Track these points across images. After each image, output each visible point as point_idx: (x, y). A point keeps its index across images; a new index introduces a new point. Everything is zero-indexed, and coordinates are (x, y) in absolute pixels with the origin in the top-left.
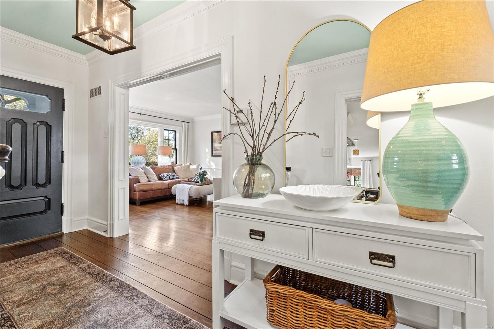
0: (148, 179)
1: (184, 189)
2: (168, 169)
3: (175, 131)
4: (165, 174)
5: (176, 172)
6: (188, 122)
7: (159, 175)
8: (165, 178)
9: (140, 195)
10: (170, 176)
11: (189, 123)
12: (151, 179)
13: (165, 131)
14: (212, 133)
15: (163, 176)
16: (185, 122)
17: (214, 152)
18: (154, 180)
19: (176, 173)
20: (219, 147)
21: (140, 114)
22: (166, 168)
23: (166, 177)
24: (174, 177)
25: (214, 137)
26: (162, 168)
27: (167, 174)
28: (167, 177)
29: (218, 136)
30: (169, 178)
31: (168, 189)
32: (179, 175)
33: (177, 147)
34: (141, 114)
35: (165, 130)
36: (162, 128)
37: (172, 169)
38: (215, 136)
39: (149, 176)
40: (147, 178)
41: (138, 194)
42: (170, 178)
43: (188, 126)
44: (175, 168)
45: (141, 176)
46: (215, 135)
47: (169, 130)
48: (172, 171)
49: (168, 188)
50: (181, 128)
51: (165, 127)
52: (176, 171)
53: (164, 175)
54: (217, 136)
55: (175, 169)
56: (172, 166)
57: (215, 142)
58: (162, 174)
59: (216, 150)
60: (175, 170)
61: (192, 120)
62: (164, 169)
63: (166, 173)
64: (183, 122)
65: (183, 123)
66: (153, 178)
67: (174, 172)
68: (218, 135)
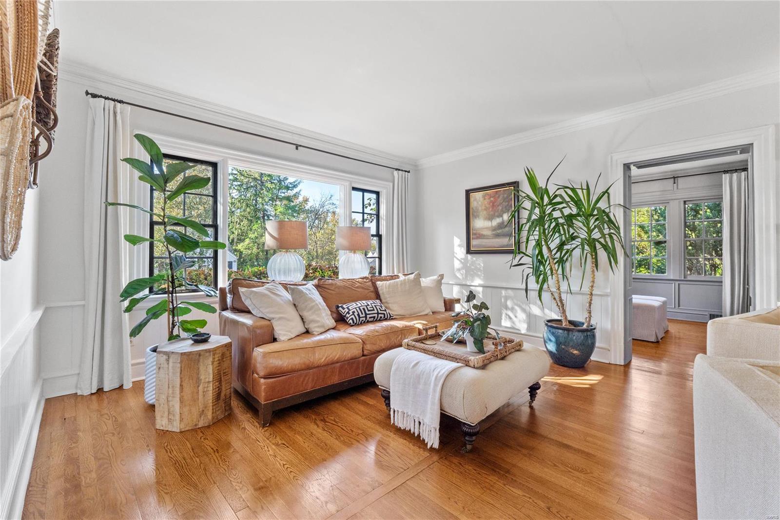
0: (304, 322)
1: (418, 377)
2: (363, 288)
3: (377, 193)
4: (353, 306)
5: (382, 297)
6: (406, 171)
7: (338, 307)
8: (352, 319)
9: (271, 389)
10: (367, 312)
11: (409, 172)
12: (312, 327)
13: (354, 193)
14: (468, 193)
15: (348, 313)
16: (399, 170)
17: (474, 242)
18: (319, 327)
19: (383, 301)
20: (487, 228)
21: (295, 146)
22: (357, 288)
23: (356, 314)
24: (378, 313)
25: (473, 204)
26: (345, 287)
27: (359, 303)
28: (358, 315)
29: (485, 199)
30: (366, 317)
31: (363, 358)
32: (390, 305)
33: (383, 231)
34: (297, 146)
35: (354, 189)
36: (347, 184)
37: (372, 289)
38: (475, 200)
39: (306, 314)
40: (302, 319)
41: (265, 384)
42: (368, 316)
43: (405, 181)
44: (379, 283)
45: (280, 318)
46: (477, 197)
47: (364, 191)
48: (373, 295)
49: (363, 355)
50: (391, 184)
51: (355, 182)
52: (383, 293)
53: (351, 308)
54: (481, 199)
55: (379, 289)
56: (371, 280)
57: (476, 217)
58: (344, 306)
59: (480, 236)
60: (381, 292)
61: (416, 166)
62: (353, 291)
63: (355, 301)
64: (397, 169)
65: (396, 173)
66: (317, 322)
67: (378, 296)
68: (484, 197)
